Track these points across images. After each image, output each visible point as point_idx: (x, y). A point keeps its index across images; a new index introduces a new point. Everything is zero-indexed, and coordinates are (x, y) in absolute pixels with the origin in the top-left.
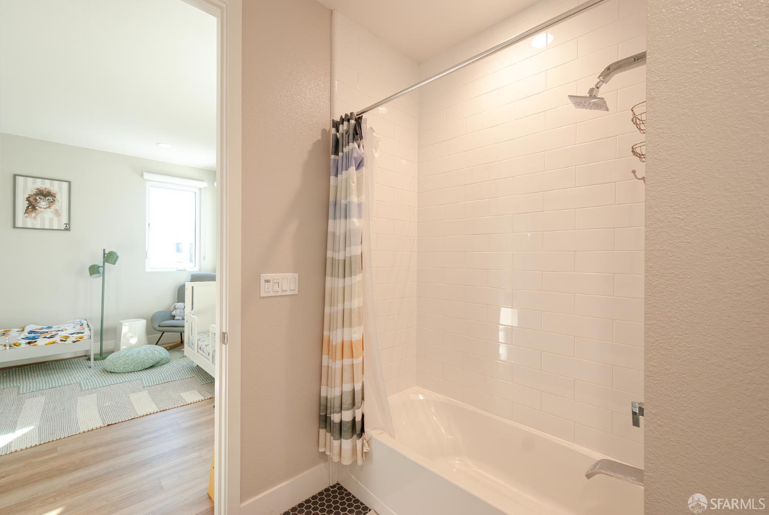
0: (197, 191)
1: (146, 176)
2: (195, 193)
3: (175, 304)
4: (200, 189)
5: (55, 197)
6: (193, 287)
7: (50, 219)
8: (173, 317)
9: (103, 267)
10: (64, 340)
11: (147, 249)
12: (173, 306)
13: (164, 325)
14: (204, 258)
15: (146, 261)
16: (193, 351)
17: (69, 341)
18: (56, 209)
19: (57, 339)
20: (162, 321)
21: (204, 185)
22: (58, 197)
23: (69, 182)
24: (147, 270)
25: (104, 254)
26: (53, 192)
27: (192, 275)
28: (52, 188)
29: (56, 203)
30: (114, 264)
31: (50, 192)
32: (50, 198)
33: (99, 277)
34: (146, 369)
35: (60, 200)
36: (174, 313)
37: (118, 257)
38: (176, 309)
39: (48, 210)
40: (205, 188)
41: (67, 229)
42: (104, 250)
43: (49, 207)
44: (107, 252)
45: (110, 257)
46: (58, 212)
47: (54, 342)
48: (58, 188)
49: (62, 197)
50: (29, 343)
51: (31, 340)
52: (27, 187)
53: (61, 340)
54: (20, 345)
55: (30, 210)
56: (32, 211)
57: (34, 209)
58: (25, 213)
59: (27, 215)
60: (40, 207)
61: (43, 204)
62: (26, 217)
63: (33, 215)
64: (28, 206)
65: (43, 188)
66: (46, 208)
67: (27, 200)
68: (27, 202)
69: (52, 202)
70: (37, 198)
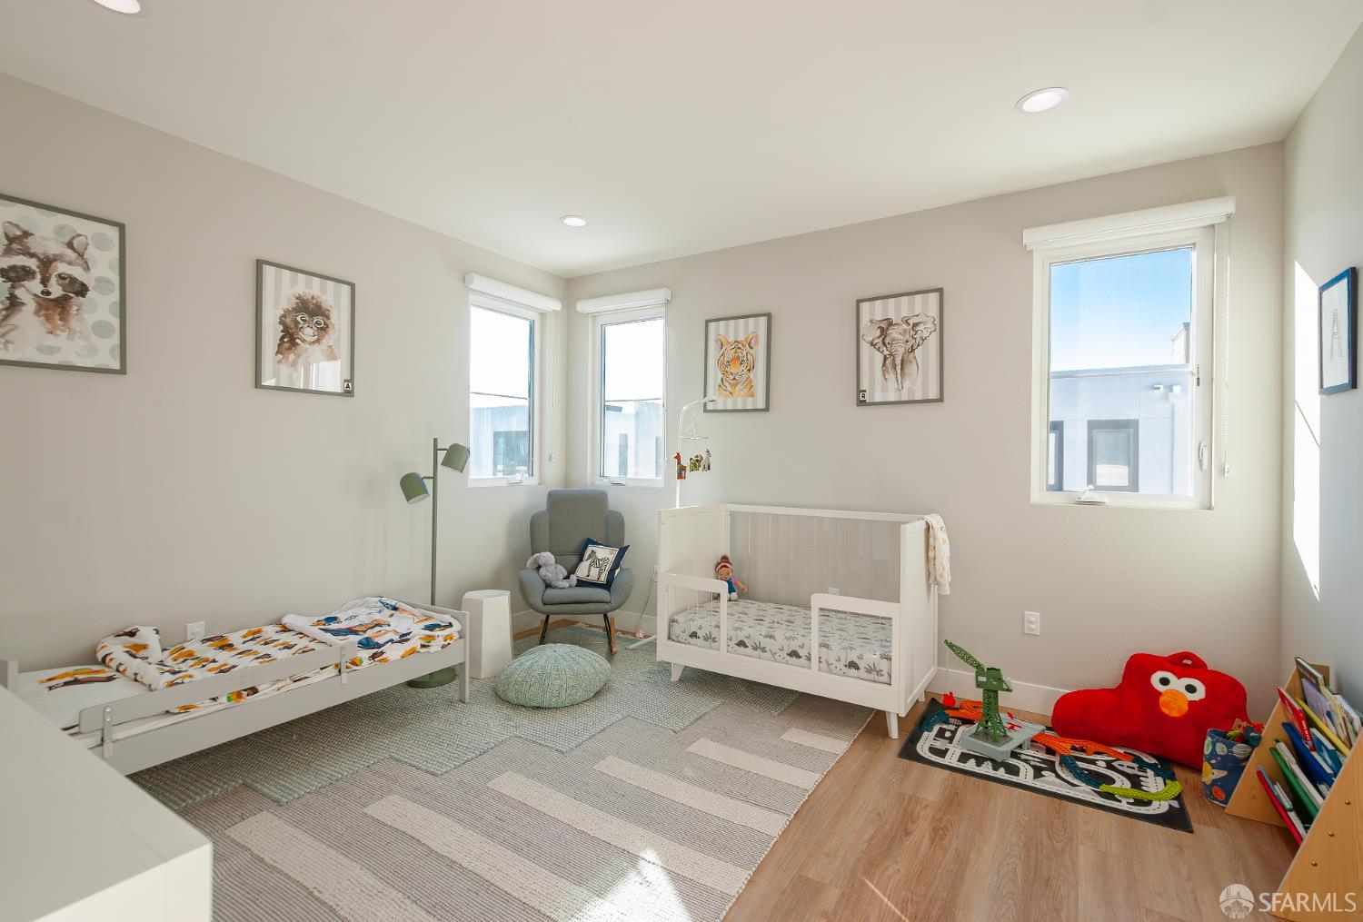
0: (535, 316)
2: (532, 321)
3: (535, 556)
4: (543, 315)
5: (328, 318)
9: (434, 478)
10: (426, 643)
17: (435, 646)
18: (330, 347)
21: (554, 305)
22: (333, 319)
23: (353, 286)
24: (470, 484)
25: (436, 449)
26: (324, 306)
27: (551, 494)
29: (330, 331)
31: (320, 306)
32: (319, 319)
33: (423, 500)
35: (336, 326)
37: (469, 456)
39: (316, 346)
40: (554, 311)
41: (348, 393)
42: (435, 440)
43: (318, 341)
44: (441, 446)
46: (332, 352)
47: (413, 651)
48: (334, 299)
49: (339, 319)
50: (374, 657)
51: (375, 650)
52: (281, 293)
53: (423, 646)
54: (362, 662)
55: (286, 345)
56: (289, 349)
57: (293, 343)
58: (278, 353)
59: (280, 356)
60: (303, 341)
61: (308, 333)
62: (279, 362)
63: (292, 357)
64: (283, 338)
65: (310, 298)
66: (313, 342)
67: (282, 322)
68: (281, 327)
69: (323, 329)
70: (298, 319)
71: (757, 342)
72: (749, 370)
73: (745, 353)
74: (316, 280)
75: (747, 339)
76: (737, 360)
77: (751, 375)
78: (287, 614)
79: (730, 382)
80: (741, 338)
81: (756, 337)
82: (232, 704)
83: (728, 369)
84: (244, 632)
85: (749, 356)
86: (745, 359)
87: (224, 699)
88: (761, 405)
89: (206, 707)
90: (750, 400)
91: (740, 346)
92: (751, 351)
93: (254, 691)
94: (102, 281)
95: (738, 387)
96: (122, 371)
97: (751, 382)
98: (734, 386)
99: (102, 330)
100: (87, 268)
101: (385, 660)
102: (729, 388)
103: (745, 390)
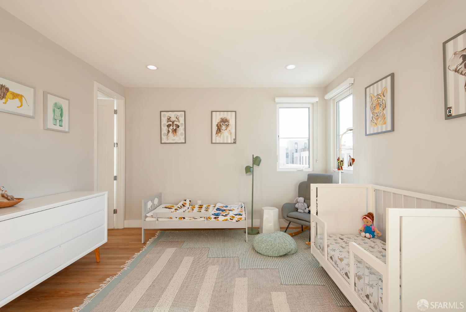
0: (310, 106)
1: (277, 100)
2: (309, 108)
3: (297, 198)
4: (313, 104)
5: (229, 122)
6: (317, 188)
7: (227, 136)
8: (297, 210)
9: (253, 168)
10: (232, 219)
11: (277, 154)
12: (296, 199)
13: (291, 216)
14: (317, 161)
15: (277, 163)
16: (323, 257)
17: (234, 220)
18: (230, 130)
19: (228, 218)
20: (290, 213)
21: (316, 99)
22: (230, 123)
23: (236, 112)
24: (278, 170)
25: (253, 158)
26: (228, 119)
27: (308, 175)
28: (228, 117)
29: (230, 126)
30: (259, 165)
31: (227, 120)
32: (227, 123)
33: (250, 175)
34: (281, 256)
35: (231, 124)
36: (297, 206)
37: (260, 161)
38: (298, 202)
39: (226, 131)
40: (317, 102)
41: (235, 143)
42: (253, 155)
44: (254, 157)
45: (257, 161)
46: (230, 132)
47: (227, 220)
48: (231, 117)
49: (232, 123)
50: (215, 218)
51: (216, 216)
52: (217, 118)
53: (231, 219)
54: (211, 218)
55: (218, 132)
56: (219, 133)
57: (220, 131)
58: (216, 134)
59: (217, 135)
60: (222, 130)
61: (224, 127)
62: (217, 136)
63: (220, 134)
64: (217, 130)
65: (224, 118)
66: (225, 130)
67: (217, 126)
68: (217, 127)
69: (228, 126)
70: (221, 124)
71: (387, 92)
72: (383, 109)
73: (381, 100)
74: (226, 113)
75: (382, 92)
76: (379, 105)
77: (385, 112)
78: (218, 203)
79: (376, 117)
80: (380, 92)
81: (386, 89)
82: (179, 220)
83: (375, 112)
84: (207, 205)
85: (384, 101)
86: (382, 103)
87: (178, 218)
88: (389, 128)
89: (174, 219)
90: (384, 126)
91: (379, 97)
92: (384, 98)
93: (184, 218)
94: (182, 124)
95: (379, 120)
96: (185, 143)
97: (384, 115)
98: (377, 119)
99: (181, 134)
100: (179, 122)
101: (218, 220)
102: (375, 121)
103: (382, 121)
